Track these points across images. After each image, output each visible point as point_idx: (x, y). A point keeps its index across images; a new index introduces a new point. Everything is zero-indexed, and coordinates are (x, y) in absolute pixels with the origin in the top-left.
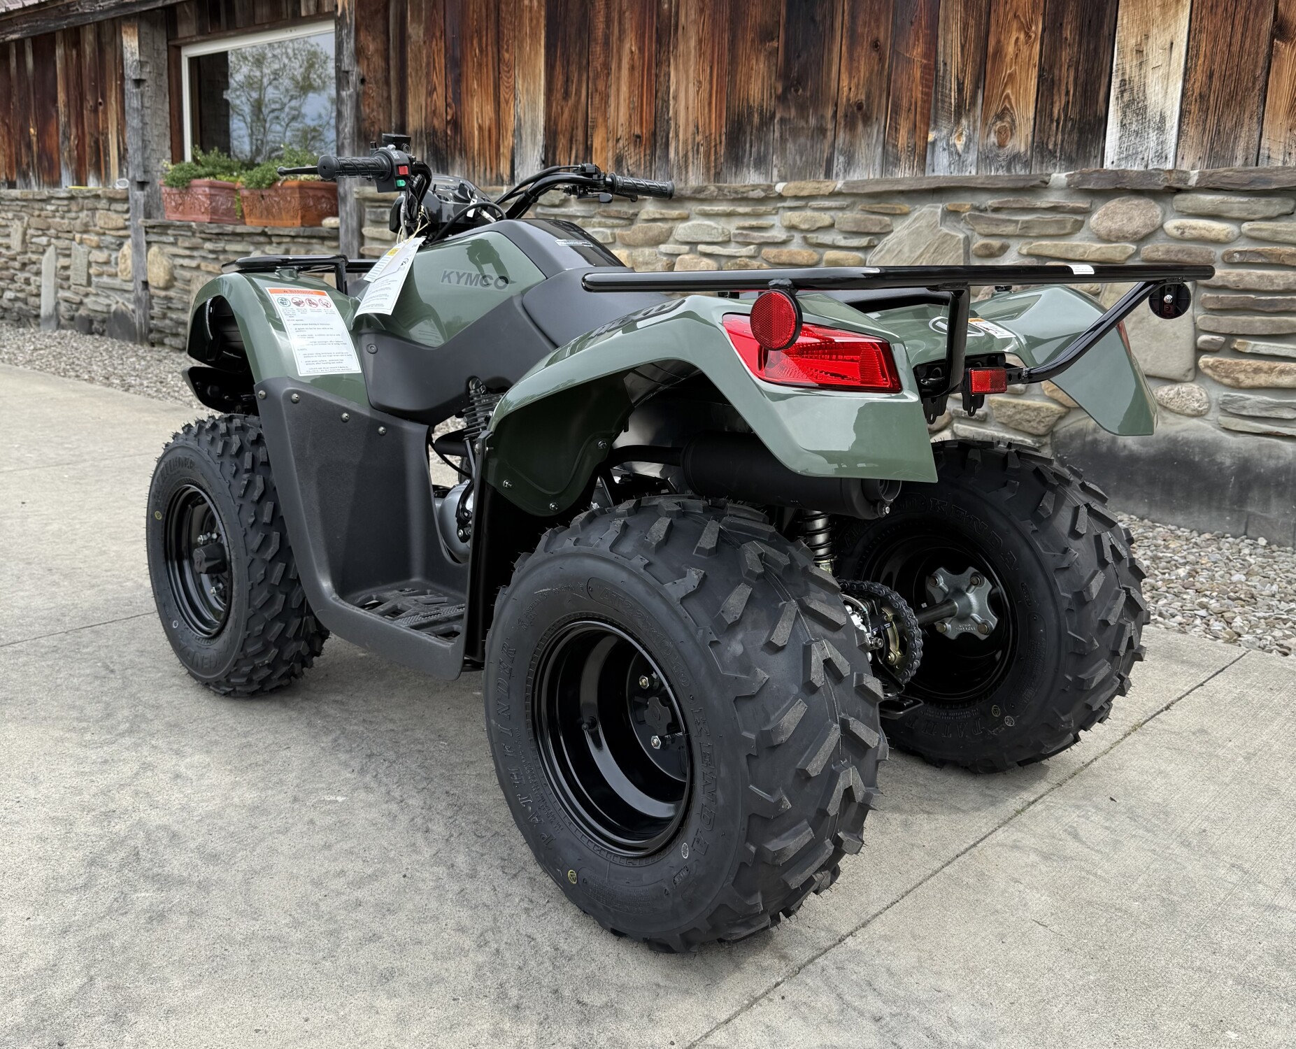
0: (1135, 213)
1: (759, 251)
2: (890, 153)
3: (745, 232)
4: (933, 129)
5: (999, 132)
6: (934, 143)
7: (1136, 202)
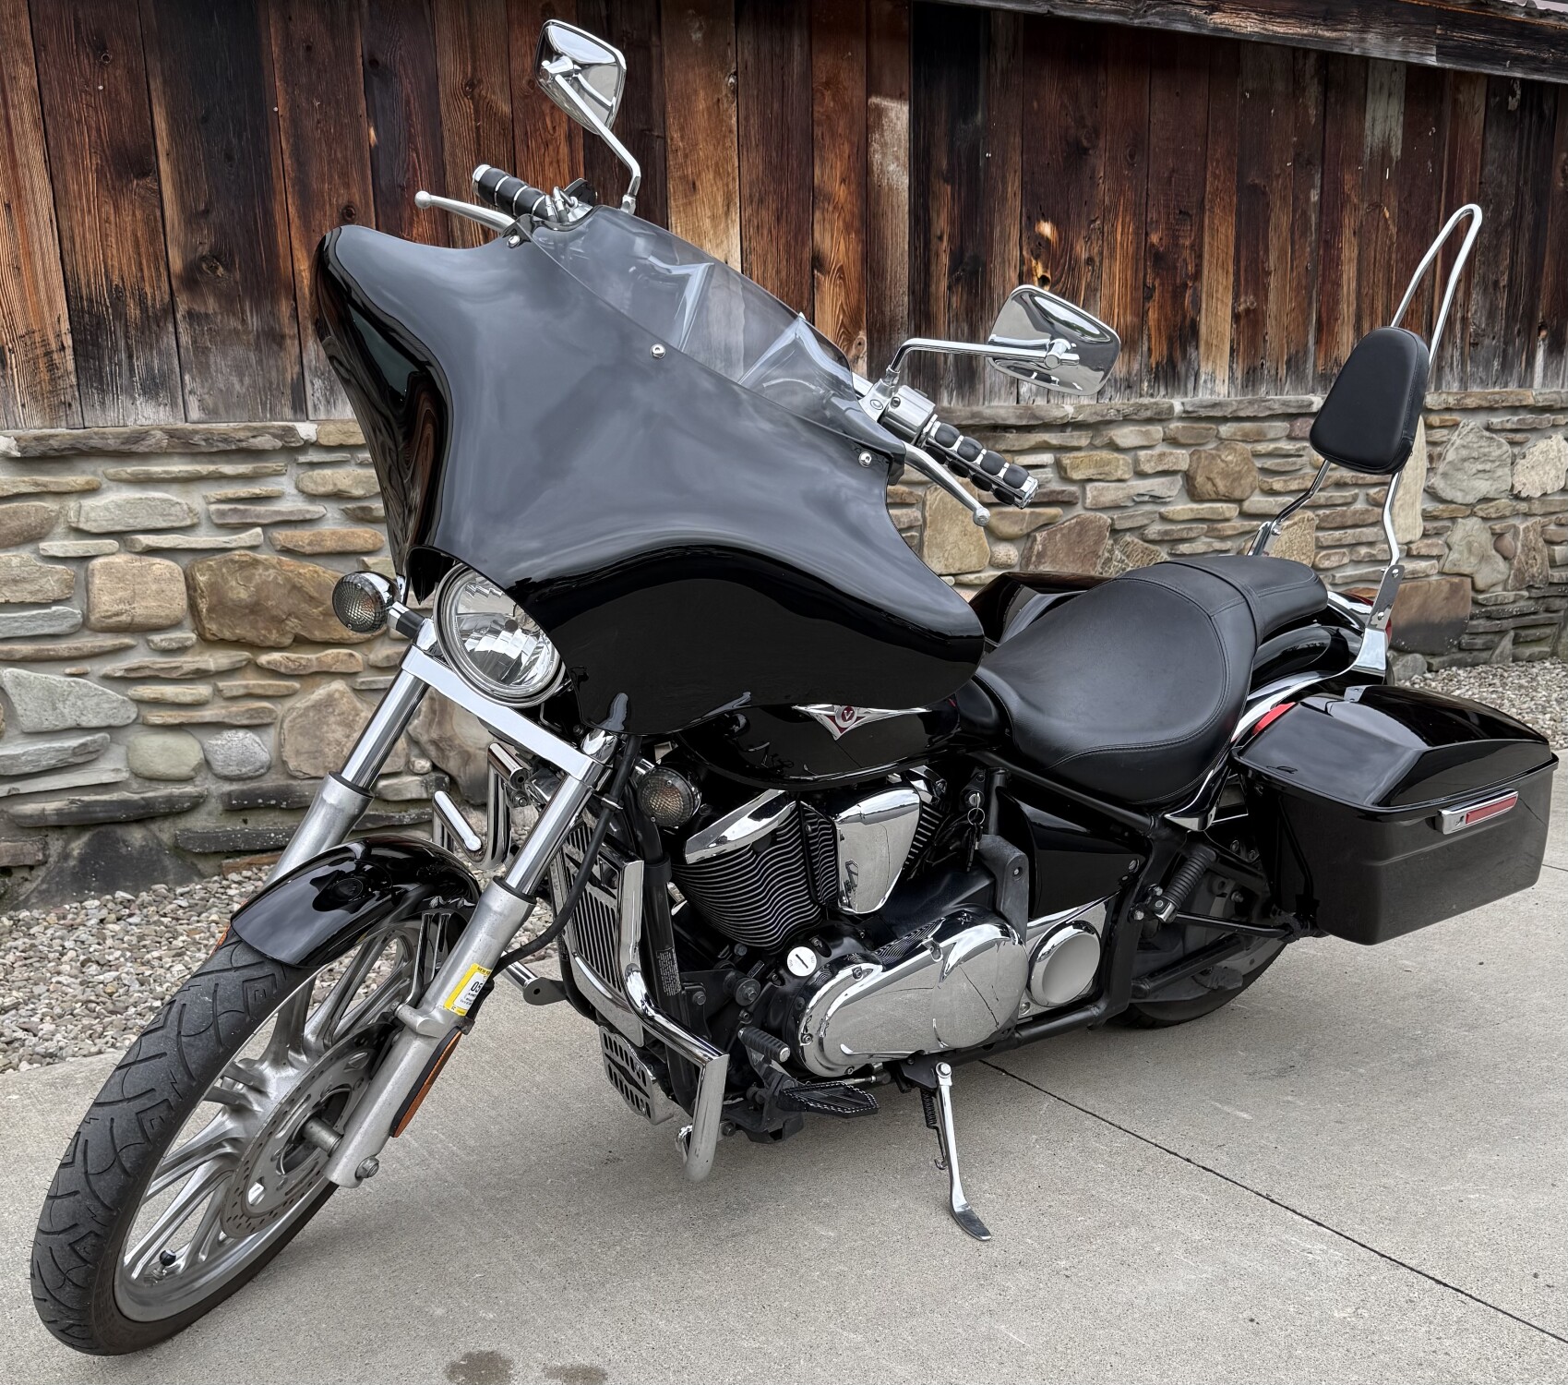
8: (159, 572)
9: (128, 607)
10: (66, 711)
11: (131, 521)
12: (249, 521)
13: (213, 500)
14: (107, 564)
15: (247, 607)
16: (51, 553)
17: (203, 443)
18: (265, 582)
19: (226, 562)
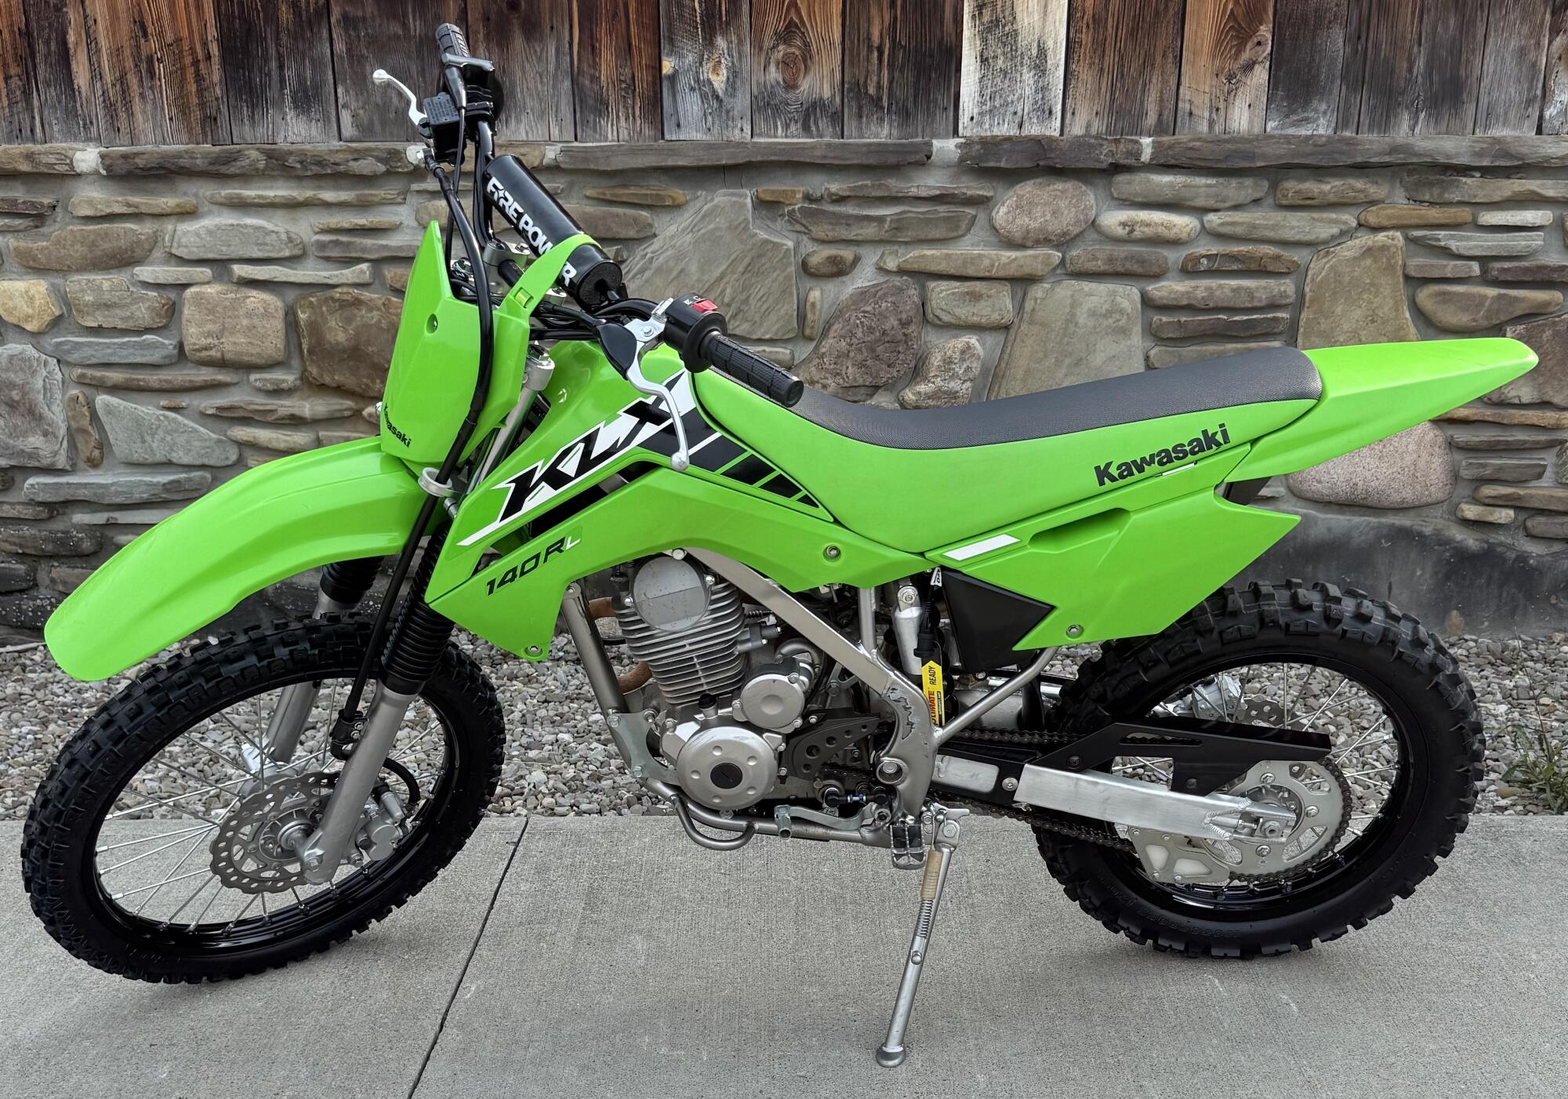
0: (1062, 204)
1: (376, 274)
2: (588, 93)
3: (344, 239)
4: (670, 55)
5: (785, 63)
6: (673, 78)
7: (1059, 186)
8: (251, 307)
9: (216, 342)
10: (155, 445)
11: (224, 248)
12: (354, 255)
13: (317, 230)
14: (197, 293)
15: (344, 351)
16: (142, 278)
17: (298, 166)
18: (366, 326)
19: (326, 300)
